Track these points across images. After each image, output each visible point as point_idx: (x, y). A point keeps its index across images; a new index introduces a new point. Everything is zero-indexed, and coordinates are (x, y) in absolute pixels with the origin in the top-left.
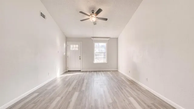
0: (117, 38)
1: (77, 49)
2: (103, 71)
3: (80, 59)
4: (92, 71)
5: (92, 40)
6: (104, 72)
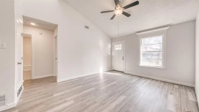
0: (195, 21)
1: (120, 49)
3: (123, 59)
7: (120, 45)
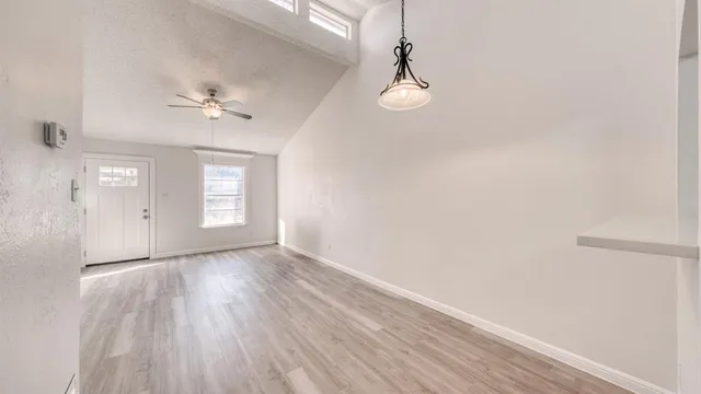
0: (276, 157)
2: (233, 250)
3: (145, 217)
4: (195, 255)
5: (196, 155)
6: (241, 252)
7: (135, 171)
